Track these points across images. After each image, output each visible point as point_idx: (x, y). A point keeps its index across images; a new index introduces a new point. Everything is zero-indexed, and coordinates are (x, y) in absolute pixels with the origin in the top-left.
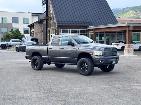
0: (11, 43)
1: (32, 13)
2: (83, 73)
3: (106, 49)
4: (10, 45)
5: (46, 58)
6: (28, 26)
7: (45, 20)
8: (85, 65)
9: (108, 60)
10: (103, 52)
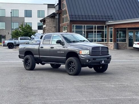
0: (19, 41)
1: (48, 5)
2: (71, 73)
3: (94, 48)
4: (18, 44)
5: (37, 58)
6: (41, 21)
7: (57, 13)
8: (72, 64)
9: (96, 60)
10: (91, 51)
